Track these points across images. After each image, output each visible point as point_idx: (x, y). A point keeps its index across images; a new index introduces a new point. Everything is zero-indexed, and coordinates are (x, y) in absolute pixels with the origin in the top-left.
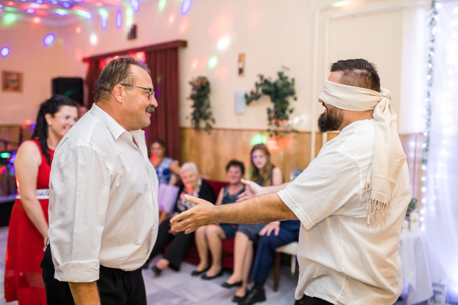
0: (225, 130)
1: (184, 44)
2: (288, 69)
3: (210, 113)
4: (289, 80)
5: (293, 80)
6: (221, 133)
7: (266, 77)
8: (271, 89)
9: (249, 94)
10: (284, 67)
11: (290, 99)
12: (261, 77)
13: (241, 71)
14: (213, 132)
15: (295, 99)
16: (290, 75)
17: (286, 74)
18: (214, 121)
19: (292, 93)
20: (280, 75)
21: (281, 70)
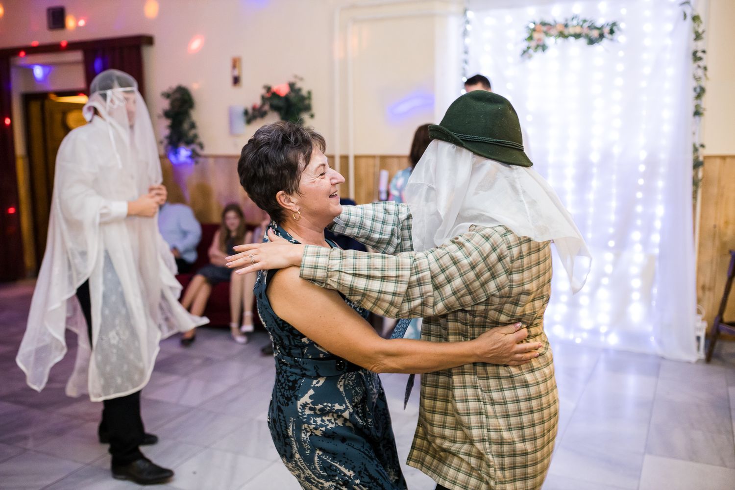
0: (216, 157)
1: (149, 40)
2: (301, 79)
3: (196, 136)
4: (304, 93)
5: (309, 93)
6: (211, 161)
7: (275, 88)
8: (281, 104)
9: (250, 111)
10: (296, 77)
11: (305, 116)
12: (268, 89)
13: (236, 81)
14: (201, 160)
15: (312, 116)
16: (305, 87)
17: (299, 85)
18: (201, 146)
19: (308, 108)
20: (292, 86)
21: (292, 80)
